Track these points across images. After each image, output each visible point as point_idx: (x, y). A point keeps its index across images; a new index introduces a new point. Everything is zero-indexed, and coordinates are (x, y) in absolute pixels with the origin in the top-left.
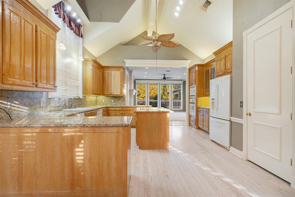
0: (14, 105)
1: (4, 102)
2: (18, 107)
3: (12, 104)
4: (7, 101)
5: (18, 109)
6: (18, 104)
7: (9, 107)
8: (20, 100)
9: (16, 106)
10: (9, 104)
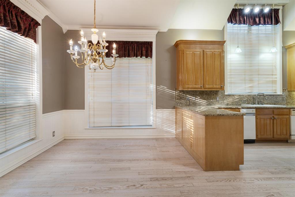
0: (197, 99)
1: (191, 97)
2: (199, 100)
3: (196, 98)
4: (193, 97)
5: (199, 101)
6: (200, 99)
7: (194, 99)
8: (201, 96)
9: (199, 99)
10: (194, 98)
